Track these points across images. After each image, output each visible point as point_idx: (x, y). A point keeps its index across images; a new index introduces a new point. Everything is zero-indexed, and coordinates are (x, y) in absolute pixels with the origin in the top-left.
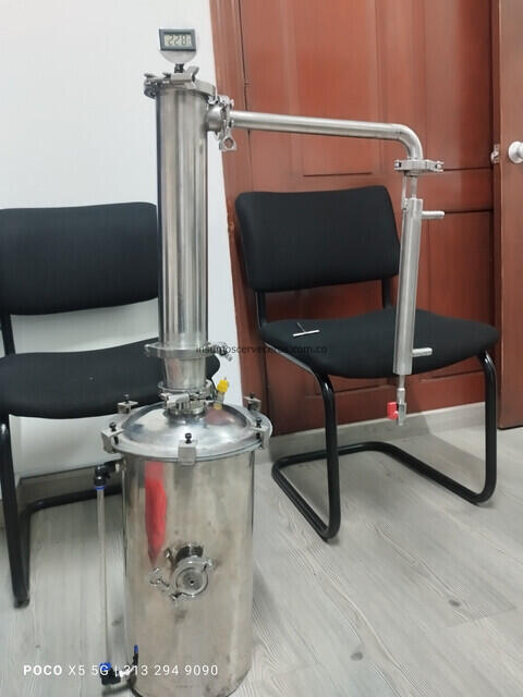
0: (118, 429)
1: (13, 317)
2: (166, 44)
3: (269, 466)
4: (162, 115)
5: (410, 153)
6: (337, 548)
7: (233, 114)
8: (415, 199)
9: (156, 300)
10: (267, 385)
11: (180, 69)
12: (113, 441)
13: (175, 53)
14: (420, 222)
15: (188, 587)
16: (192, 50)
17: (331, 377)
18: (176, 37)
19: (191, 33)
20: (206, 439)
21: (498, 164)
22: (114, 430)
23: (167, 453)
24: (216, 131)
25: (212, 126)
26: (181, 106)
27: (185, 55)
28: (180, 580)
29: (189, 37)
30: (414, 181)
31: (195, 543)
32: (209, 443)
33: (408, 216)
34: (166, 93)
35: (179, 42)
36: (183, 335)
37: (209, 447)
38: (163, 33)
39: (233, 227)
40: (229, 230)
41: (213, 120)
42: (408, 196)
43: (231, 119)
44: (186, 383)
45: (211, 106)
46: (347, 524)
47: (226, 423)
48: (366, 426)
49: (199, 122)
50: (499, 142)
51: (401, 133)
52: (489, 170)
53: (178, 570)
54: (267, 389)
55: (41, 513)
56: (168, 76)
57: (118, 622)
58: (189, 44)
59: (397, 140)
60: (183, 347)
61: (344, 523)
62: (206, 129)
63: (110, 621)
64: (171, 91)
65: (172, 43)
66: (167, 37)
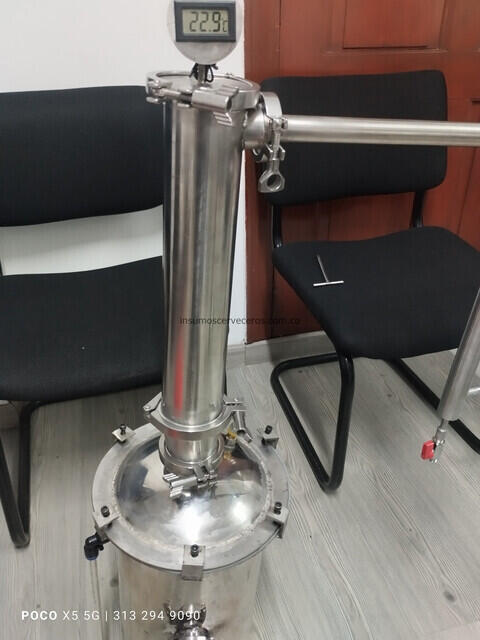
2: (186, 30)
12: (106, 526)
16: (230, 39)
18: (202, 16)
19: (228, 8)
23: (169, 556)
27: (215, 49)
29: (225, 15)
35: (207, 24)
58: (224, 29)
62: (241, 148)
65: (196, 26)
66: (187, 16)
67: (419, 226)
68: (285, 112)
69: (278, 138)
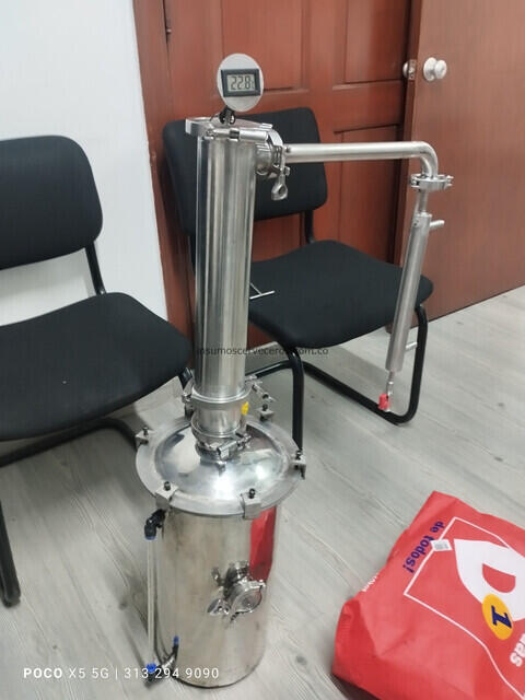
2: (230, 90)
5: (426, 173)
8: (424, 214)
13: (238, 99)
14: (427, 235)
15: (245, 607)
18: (239, 78)
21: (413, 81)
22: (167, 489)
28: (240, 605)
29: (252, 78)
33: (419, 231)
35: (242, 84)
39: (154, 157)
40: (151, 161)
41: (263, 162)
50: (416, 58)
52: (399, 83)
58: (252, 87)
59: (418, 159)
65: (235, 86)
66: (230, 79)
67: (312, 242)
68: (284, 142)
69: (284, 161)
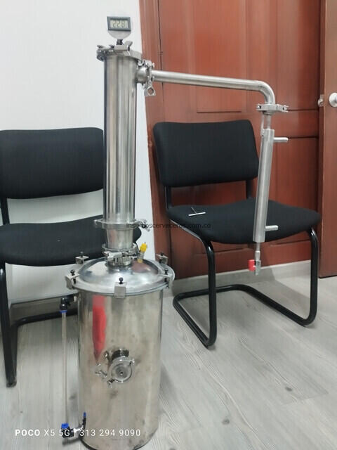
0: (76, 274)
1: (9, 200)
2: (112, 26)
3: (172, 298)
4: (108, 72)
5: (267, 100)
6: (214, 352)
7: (154, 72)
8: (269, 129)
9: (102, 190)
10: (171, 246)
11: (120, 42)
12: (72, 281)
13: (117, 32)
14: (272, 145)
15: (119, 376)
16: (129, 30)
17: (212, 243)
18: (118, 22)
19: (127, 19)
20: (133, 282)
21: (323, 107)
22: (73, 274)
23: (107, 290)
24: (143, 83)
25: (140, 80)
26: (120, 67)
27: (123, 34)
28: (114, 372)
29: (126, 22)
30: (269, 118)
31: (124, 348)
32: (135, 284)
33: (265, 140)
34: (111, 58)
35: (120, 25)
36: (119, 214)
37: (134, 287)
38: (110, 19)
40: (149, 146)
41: (141, 76)
42: (265, 128)
43: (153, 75)
44: (120, 245)
45: (140, 67)
46: (221, 337)
47: (145, 271)
48: (234, 275)
49: (132, 77)
50: (323, 93)
51: (261, 87)
52: (316, 111)
53: (112, 365)
54: (171, 249)
55: (25, 327)
56: (113, 47)
57: (73, 397)
58: (126, 27)
59: (259, 91)
60: (119, 222)
61: (219, 336)
62: (136, 81)
63: (69, 396)
64: (114, 57)
65: (115, 25)
66: (112, 22)
